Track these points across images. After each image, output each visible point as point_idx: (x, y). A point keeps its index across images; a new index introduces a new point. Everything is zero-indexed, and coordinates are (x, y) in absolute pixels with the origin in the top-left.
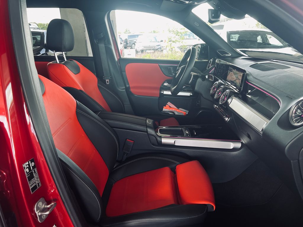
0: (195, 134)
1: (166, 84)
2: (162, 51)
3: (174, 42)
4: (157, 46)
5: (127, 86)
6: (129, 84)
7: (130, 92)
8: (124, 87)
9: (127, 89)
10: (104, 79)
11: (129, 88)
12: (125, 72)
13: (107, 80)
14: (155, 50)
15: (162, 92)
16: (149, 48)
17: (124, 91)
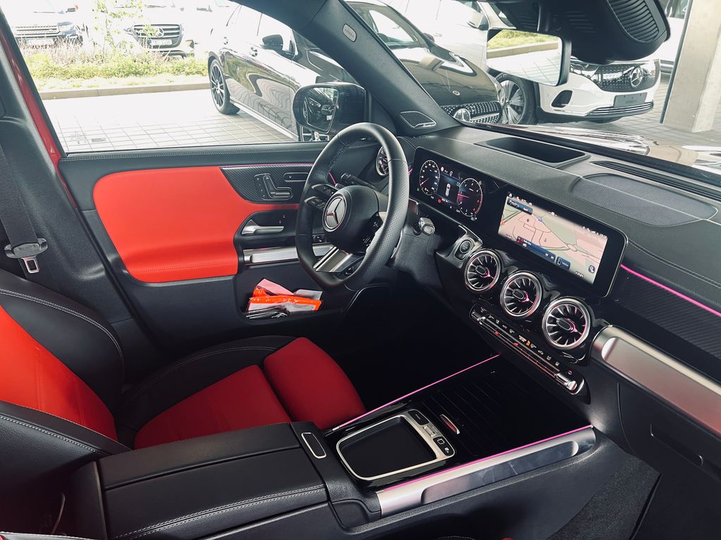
0: (458, 432)
1: (250, 229)
2: (80, 40)
3: (115, 15)
4: (60, 25)
5: (110, 258)
6: (114, 250)
7: (129, 278)
8: (101, 266)
9: (114, 271)
10: (10, 255)
11: (119, 263)
12: (95, 208)
13: (26, 260)
14: (58, 38)
15: (247, 258)
16: (38, 32)
17: (102, 278)
